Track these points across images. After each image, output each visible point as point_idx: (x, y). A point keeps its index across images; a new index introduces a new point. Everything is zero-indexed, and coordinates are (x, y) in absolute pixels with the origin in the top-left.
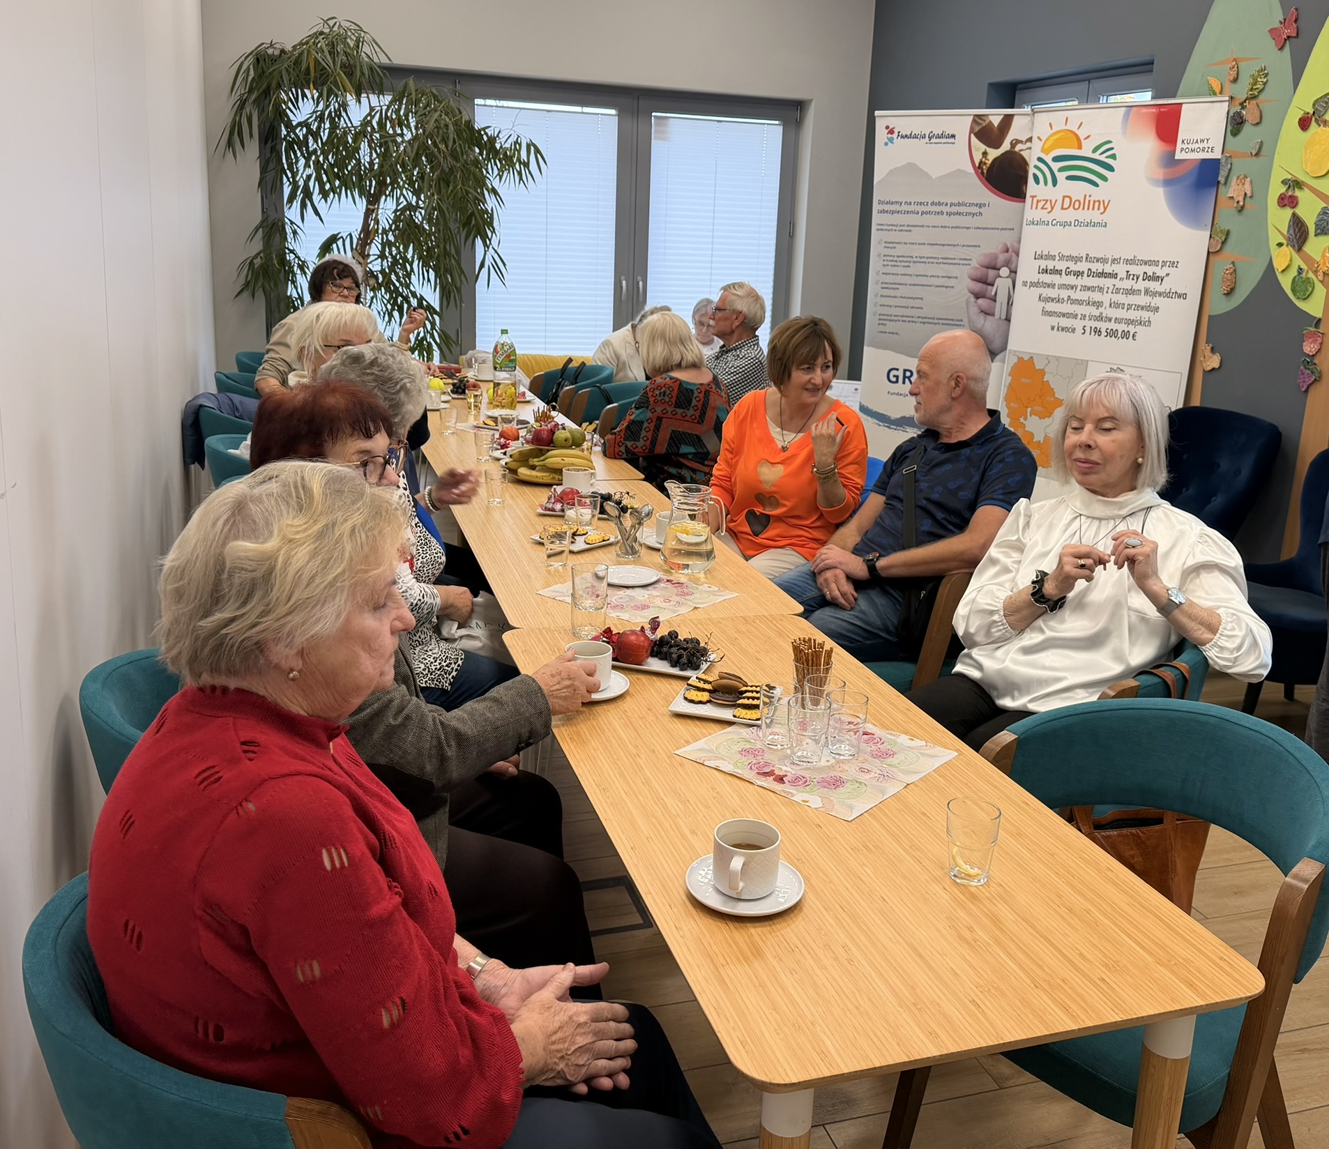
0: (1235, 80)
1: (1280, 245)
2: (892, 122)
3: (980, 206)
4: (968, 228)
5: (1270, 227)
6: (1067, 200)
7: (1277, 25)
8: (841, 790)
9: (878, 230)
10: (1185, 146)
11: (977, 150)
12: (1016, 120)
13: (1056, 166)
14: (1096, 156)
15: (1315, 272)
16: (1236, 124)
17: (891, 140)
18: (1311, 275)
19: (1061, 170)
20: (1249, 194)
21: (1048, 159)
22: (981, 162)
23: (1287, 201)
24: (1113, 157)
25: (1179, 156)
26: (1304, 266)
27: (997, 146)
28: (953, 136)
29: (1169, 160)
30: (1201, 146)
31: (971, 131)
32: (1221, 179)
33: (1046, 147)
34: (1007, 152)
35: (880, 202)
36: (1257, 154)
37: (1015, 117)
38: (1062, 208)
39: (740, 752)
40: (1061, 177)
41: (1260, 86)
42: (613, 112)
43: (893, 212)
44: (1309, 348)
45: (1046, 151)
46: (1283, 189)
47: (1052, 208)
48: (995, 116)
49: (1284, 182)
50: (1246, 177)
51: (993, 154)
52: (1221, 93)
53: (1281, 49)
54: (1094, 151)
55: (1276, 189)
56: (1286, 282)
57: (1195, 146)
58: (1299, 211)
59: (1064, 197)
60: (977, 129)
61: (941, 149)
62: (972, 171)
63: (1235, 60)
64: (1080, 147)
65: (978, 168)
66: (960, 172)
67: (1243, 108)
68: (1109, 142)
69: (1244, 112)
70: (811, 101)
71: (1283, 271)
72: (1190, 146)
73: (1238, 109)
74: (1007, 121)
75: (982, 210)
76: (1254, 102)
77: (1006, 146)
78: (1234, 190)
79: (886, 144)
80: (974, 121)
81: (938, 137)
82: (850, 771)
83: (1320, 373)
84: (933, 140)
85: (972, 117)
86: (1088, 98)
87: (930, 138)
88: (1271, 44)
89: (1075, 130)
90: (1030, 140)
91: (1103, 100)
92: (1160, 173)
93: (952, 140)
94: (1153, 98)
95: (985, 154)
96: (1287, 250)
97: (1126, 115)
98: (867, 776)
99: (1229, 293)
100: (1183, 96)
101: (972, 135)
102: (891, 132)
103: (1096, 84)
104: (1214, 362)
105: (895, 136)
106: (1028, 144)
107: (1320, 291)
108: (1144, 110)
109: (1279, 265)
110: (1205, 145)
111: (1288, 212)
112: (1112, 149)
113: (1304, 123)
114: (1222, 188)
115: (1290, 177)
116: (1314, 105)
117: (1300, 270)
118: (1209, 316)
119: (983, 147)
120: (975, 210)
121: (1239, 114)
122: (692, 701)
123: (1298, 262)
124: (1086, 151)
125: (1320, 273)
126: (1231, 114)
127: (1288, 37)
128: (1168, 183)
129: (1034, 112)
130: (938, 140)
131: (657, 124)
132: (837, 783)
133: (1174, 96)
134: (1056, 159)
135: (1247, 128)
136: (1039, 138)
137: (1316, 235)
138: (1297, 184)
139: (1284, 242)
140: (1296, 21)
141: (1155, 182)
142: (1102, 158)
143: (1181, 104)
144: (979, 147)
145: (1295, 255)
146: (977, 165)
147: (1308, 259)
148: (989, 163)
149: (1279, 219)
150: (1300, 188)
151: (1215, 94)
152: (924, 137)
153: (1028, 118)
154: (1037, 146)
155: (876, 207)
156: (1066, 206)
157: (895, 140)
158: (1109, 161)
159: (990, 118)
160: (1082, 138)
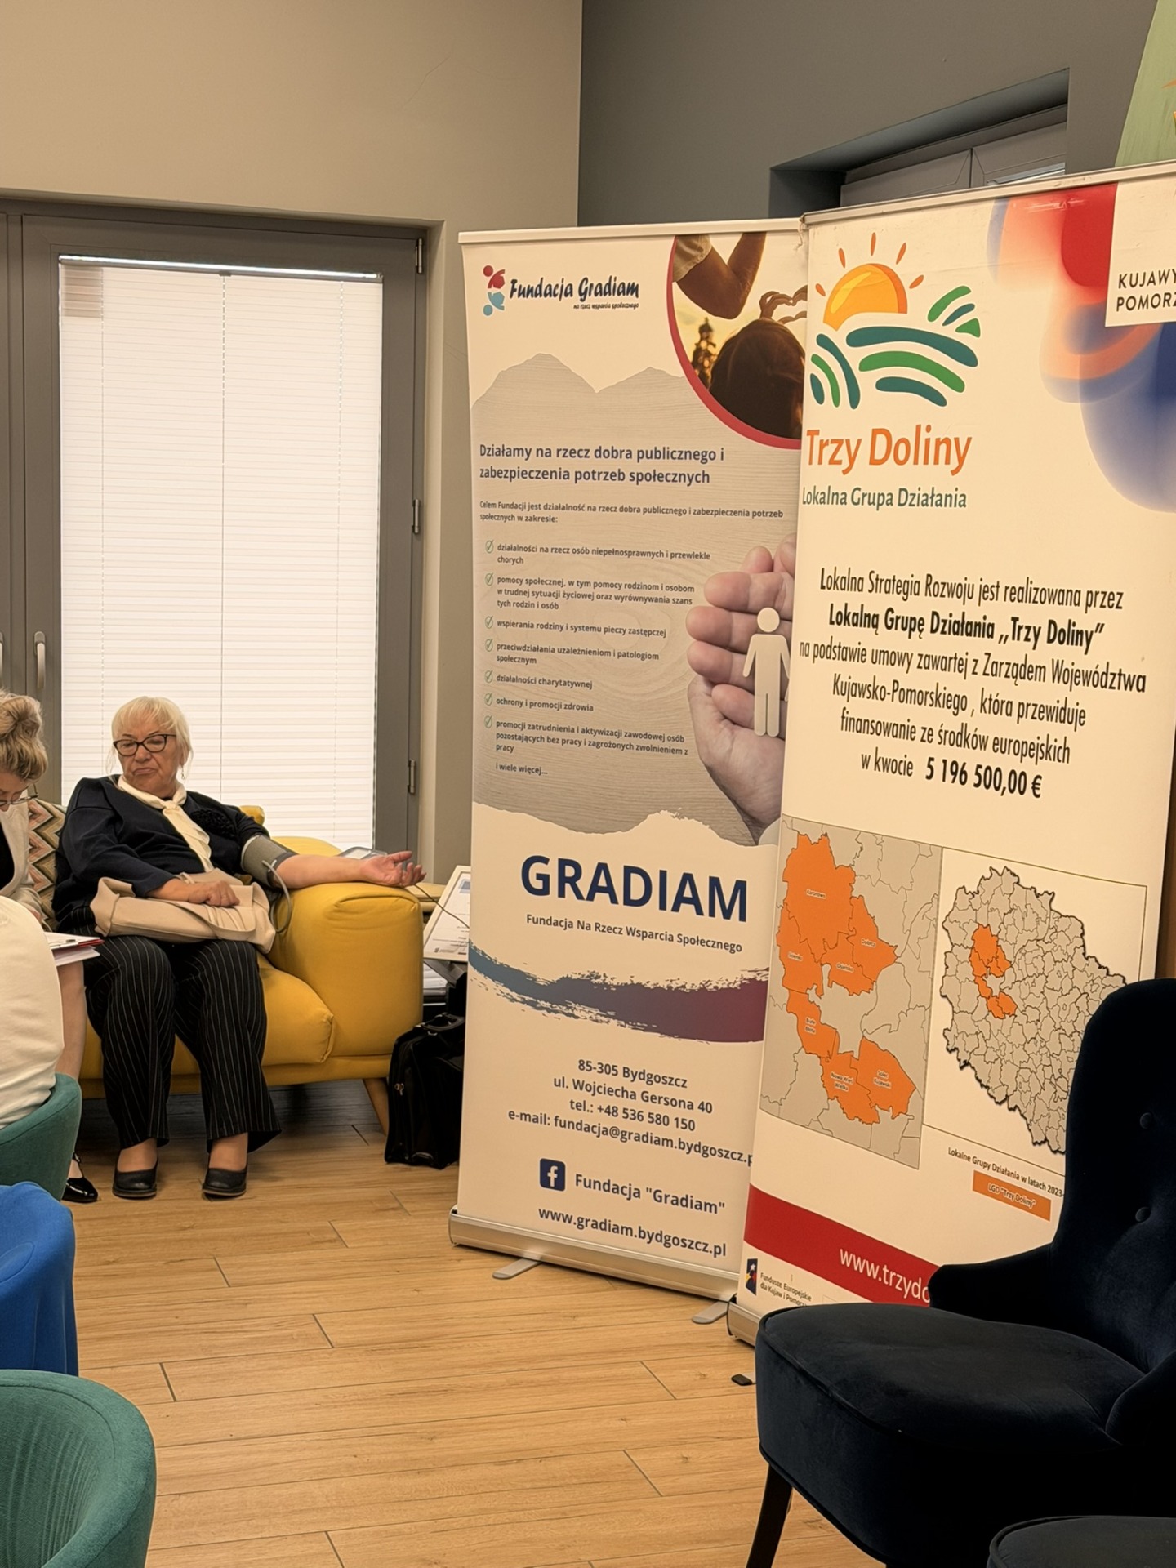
2: (499, 259)
3: (705, 457)
4: (680, 512)
6: (881, 440)
9: (484, 517)
10: (1126, 293)
11: (689, 321)
12: (770, 245)
13: (855, 356)
14: (937, 328)
17: (498, 301)
19: (868, 364)
21: (839, 339)
22: (698, 351)
24: (973, 328)
25: (1115, 317)
27: (730, 310)
28: (633, 289)
29: (1092, 330)
30: (1162, 289)
31: (672, 276)
33: (834, 309)
34: (754, 326)
35: (485, 451)
37: (768, 238)
38: (873, 461)
40: (867, 381)
43: (512, 475)
45: (833, 320)
47: (852, 460)
48: (723, 238)
51: (725, 330)
54: (933, 315)
57: (1148, 291)
59: (875, 432)
60: (684, 269)
61: (607, 319)
62: (679, 372)
64: (902, 308)
65: (693, 365)
66: (651, 377)
68: (963, 291)
70: (440, 225)
72: (1140, 292)
74: (751, 249)
75: (709, 468)
77: (751, 311)
79: (488, 311)
80: (676, 250)
81: (602, 291)
84: (591, 299)
85: (670, 242)
87: (583, 294)
89: (892, 265)
90: (802, 294)
92: (1072, 365)
93: (630, 299)
94: (1064, 175)
95: (705, 330)
97: (998, 220)
100: (1120, 166)
101: (675, 285)
102: (497, 281)
105: (506, 289)
106: (801, 306)
108: (1040, 207)
110: (1169, 287)
112: (969, 308)
119: (700, 315)
120: (693, 467)
124: (916, 319)
128: (1093, 388)
129: (807, 225)
130: (601, 300)
131: (70, 282)
134: (856, 339)
141: (1063, 388)
142: (950, 332)
143: (1114, 185)
144: (691, 314)
146: (690, 357)
148: (716, 351)
152: (568, 292)
153: (795, 240)
154: (815, 305)
155: (478, 462)
156: (879, 455)
157: (507, 302)
158: (965, 339)
159: (714, 242)
160: (906, 284)
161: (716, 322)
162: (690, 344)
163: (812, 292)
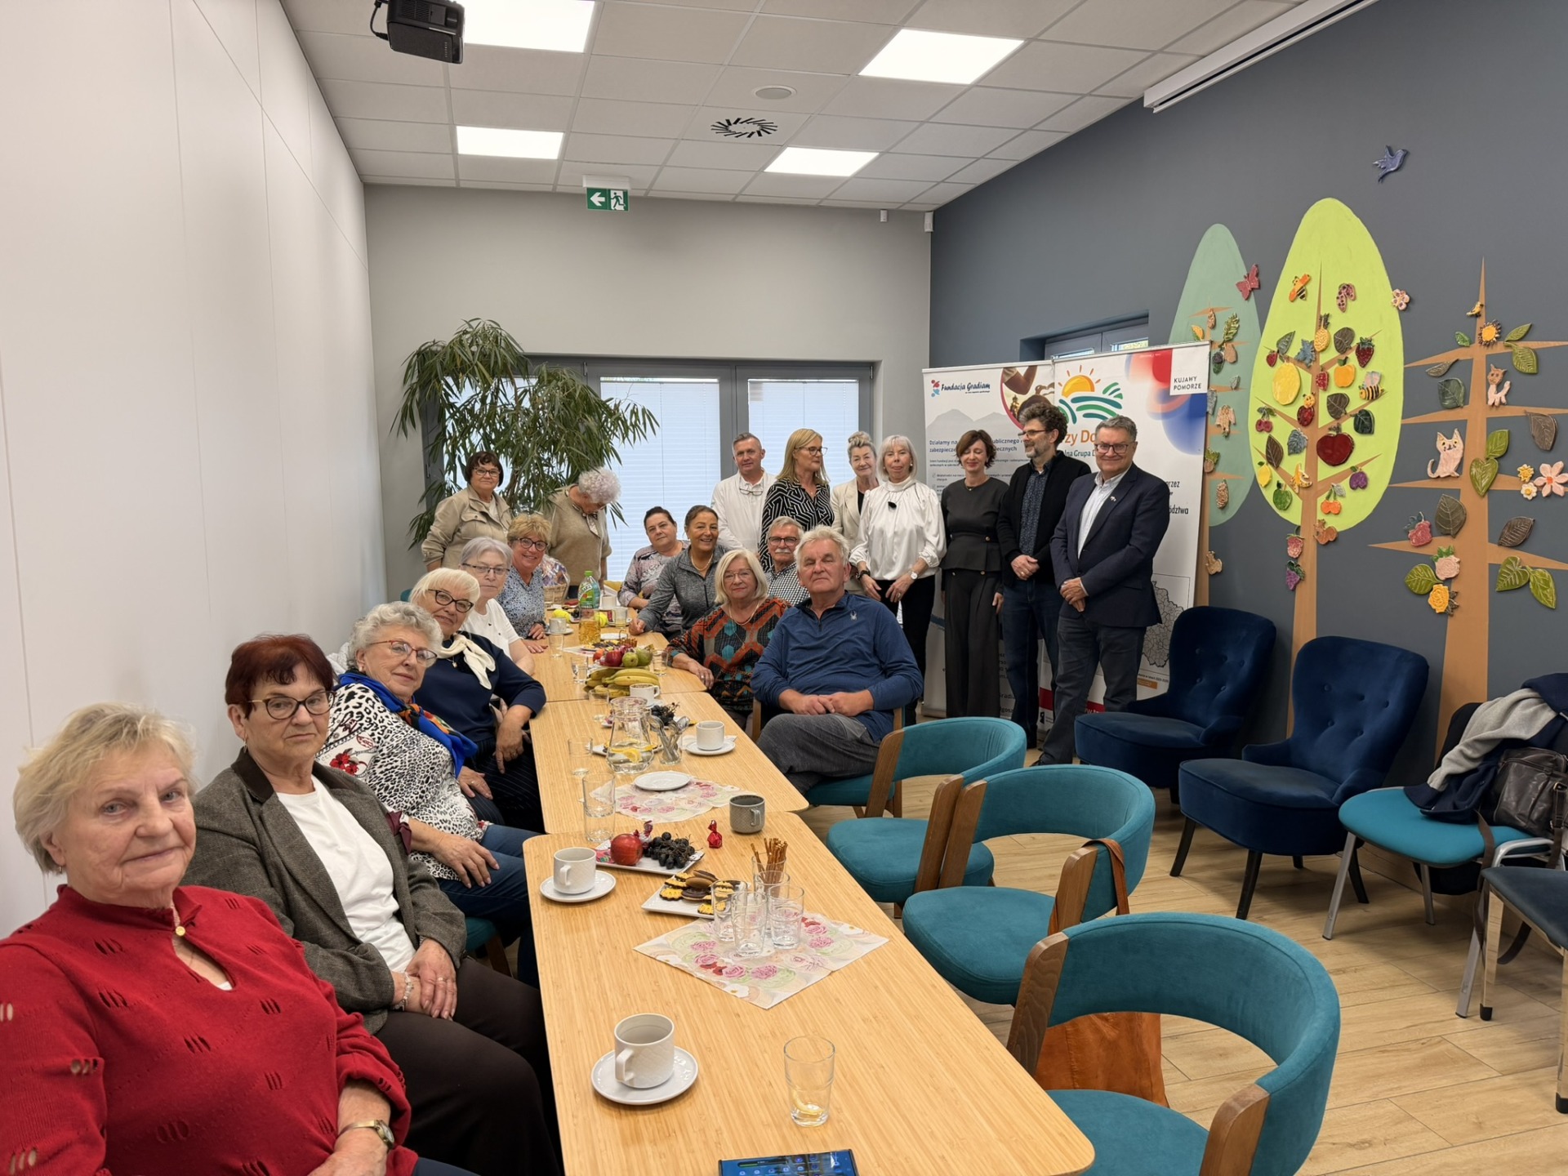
0: (1214, 327)
1: (1261, 464)
2: (937, 378)
4: (1006, 461)
5: (1252, 448)
6: (1085, 434)
7: (1243, 280)
8: (771, 979)
9: (931, 466)
10: (1177, 384)
11: (1008, 396)
12: (1039, 370)
13: (1074, 406)
14: (1106, 396)
15: (1292, 486)
16: (1217, 363)
17: (937, 392)
18: (1288, 489)
19: (1079, 409)
20: (1233, 421)
21: (1068, 401)
22: (1012, 406)
23: (1264, 426)
24: (1120, 396)
25: (1173, 392)
26: (1282, 482)
27: (1024, 391)
28: (988, 386)
29: (1166, 397)
30: (1190, 383)
31: (1003, 381)
32: (1210, 410)
33: (1066, 390)
34: (1033, 397)
35: (931, 443)
36: (1236, 388)
37: (1038, 368)
38: (1082, 441)
39: (692, 946)
40: (1079, 415)
41: (1234, 331)
42: (715, 380)
43: (942, 451)
44: (1293, 552)
45: (1065, 394)
46: (1259, 416)
47: (1074, 441)
48: (1021, 368)
49: (1260, 410)
50: (1229, 407)
52: (1203, 338)
53: (1248, 299)
54: (1105, 392)
55: (1254, 417)
56: (1269, 495)
57: (1186, 384)
58: (1275, 434)
59: (1083, 432)
60: (1007, 379)
61: (978, 397)
62: (1005, 413)
63: (1212, 310)
64: (1093, 389)
65: (1010, 411)
66: (995, 415)
67: (1222, 349)
68: (1116, 384)
69: (1223, 353)
70: (880, 362)
71: (1266, 486)
72: (1182, 384)
73: (1218, 350)
74: (1031, 371)
76: (1230, 344)
77: (1032, 392)
78: (1220, 419)
79: (933, 395)
80: (1004, 372)
81: (975, 387)
82: (786, 960)
83: (1304, 573)
84: (972, 390)
85: (1002, 370)
86: (1102, 347)
87: (969, 388)
88: (1238, 296)
89: (1088, 376)
90: (1052, 385)
91: (1114, 348)
92: (1159, 408)
93: (987, 389)
94: (1150, 345)
95: (1015, 399)
96: (1268, 468)
97: (1128, 361)
98: (799, 965)
99: (1223, 508)
100: (1173, 343)
101: (1005, 388)
102: (937, 385)
103: (1108, 335)
104: (1217, 566)
105: (940, 388)
106: (1051, 389)
107: (1297, 504)
108: (1142, 356)
109: (1262, 482)
110: (1193, 382)
111: (1265, 436)
112: (1118, 389)
113: (1271, 361)
114: (1209, 416)
115: (1264, 406)
116: (1278, 344)
117: (1279, 485)
118: (1210, 528)
119: (1013, 394)
120: (1011, 445)
121: (1218, 355)
122: (665, 899)
123: (1277, 478)
124: (1098, 393)
125: (1296, 487)
126: (1212, 355)
127: (1253, 289)
128: (1166, 415)
129: (1054, 363)
130: (975, 390)
131: (752, 388)
132: (769, 972)
133: (1166, 343)
134: (1075, 400)
135: (1227, 367)
136: (1060, 384)
137: (1290, 454)
138: (1269, 411)
139: (1265, 461)
140: (1257, 275)
141: (1154, 415)
142: (1111, 398)
143: (1171, 349)
144: (1010, 394)
145: (1274, 472)
146: (1009, 408)
147: (1284, 474)
148: (1019, 406)
149: (1258, 442)
150: (1273, 415)
151: (1198, 339)
152: (964, 388)
153: (1049, 368)
154: (1058, 390)
155: (928, 447)
156: (1085, 439)
157: (940, 392)
158: (1117, 400)
159: (1018, 369)
160: (1094, 382)
161: (1018, 396)
162: (1009, 403)
163: (1056, 385)
